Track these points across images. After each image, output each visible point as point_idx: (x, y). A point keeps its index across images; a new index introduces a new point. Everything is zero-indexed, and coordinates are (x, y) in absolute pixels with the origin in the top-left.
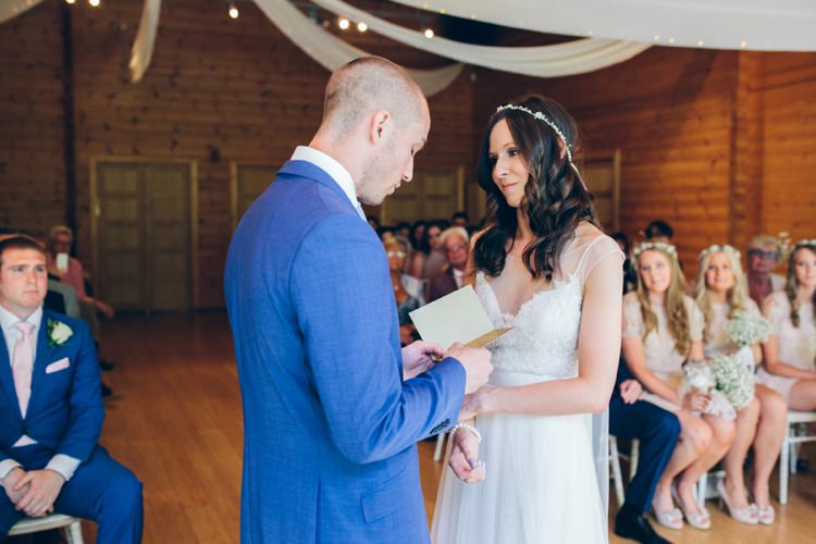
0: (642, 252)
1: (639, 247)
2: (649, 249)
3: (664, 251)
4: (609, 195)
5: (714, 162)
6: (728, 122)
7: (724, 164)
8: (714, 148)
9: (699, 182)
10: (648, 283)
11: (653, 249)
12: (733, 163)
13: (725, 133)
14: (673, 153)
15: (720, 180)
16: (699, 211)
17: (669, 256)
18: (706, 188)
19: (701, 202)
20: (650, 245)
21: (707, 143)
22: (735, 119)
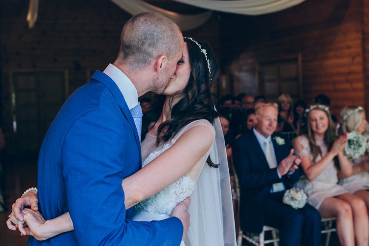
0: (310, 111)
1: (309, 108)
2: (314, 109)
3: (323, 110)
4: (296, 79)
5: (354, 58)
6: (360, 35)
7: (359, 59)
8: (353, 51)
9: (346, 70)
10: (314, 129)
11: (317, 109)
12: (364, 59)
13: (359, 42)
14: (331, 54)
15: (358, 68)
16: (348, 86)
17: (326, 112)
18: (350, 73)
19: (348, 81)
20: (315, 106)
21: (349, 47)
22: (363, 33)
